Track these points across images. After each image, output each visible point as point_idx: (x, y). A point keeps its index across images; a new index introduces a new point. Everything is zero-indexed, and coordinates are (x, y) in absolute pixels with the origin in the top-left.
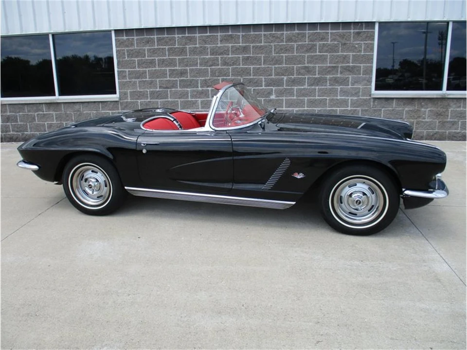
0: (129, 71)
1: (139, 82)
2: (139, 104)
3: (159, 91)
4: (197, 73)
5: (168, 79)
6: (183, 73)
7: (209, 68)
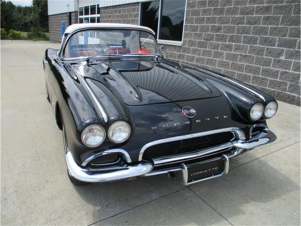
0: (190, 25)
1: (194, 34)
2: (191, 49)
3: (203, 42)
4: (227, 30)
5: (209, 33)
6: (219, 29)
7: (236, 26)
